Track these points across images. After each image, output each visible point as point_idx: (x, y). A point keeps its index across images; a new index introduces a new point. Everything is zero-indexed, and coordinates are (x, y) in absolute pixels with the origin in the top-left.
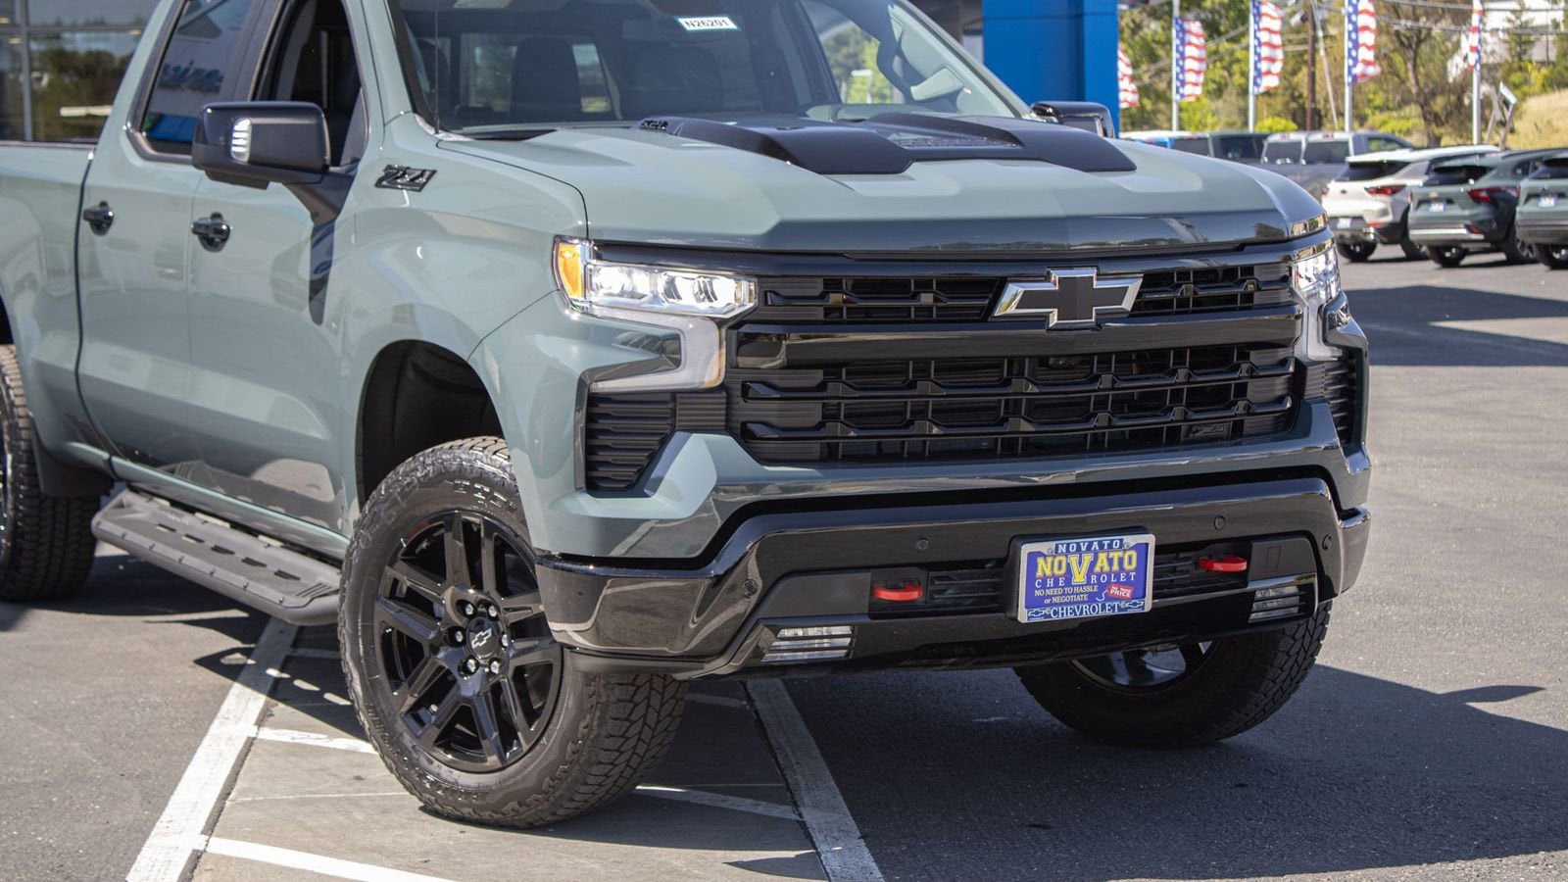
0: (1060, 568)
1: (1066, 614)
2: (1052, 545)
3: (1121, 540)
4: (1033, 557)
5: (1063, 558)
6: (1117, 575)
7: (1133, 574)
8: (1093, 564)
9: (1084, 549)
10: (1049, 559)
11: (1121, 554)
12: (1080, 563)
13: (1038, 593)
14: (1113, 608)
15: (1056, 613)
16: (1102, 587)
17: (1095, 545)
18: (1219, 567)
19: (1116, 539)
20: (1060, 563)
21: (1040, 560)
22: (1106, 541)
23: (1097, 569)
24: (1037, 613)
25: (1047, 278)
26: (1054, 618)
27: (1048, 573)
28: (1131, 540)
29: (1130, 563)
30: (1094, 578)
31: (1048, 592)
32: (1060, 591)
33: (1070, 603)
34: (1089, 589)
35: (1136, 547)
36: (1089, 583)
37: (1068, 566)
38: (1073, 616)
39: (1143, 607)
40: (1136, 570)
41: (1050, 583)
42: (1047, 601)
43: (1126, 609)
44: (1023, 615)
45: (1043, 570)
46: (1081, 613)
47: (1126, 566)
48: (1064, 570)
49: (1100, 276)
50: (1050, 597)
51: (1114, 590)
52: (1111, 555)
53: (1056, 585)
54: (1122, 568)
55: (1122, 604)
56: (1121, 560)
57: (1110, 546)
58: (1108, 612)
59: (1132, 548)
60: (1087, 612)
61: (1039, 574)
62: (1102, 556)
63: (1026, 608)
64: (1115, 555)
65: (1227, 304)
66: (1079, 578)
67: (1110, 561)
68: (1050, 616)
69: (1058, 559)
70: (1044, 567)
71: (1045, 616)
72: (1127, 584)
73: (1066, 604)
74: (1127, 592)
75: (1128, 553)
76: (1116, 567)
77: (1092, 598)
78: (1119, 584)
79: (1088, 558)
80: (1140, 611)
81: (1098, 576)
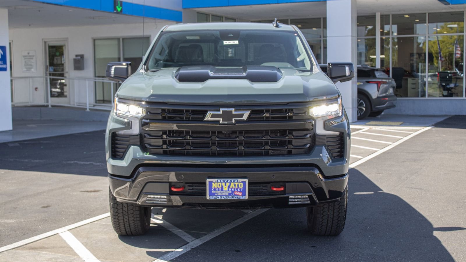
0: (219, 186)
1: (221, 198)
2: (216, 180)
3: (237, 180)
4: (211, 183)
5: (220, 184)
6: (237, 189)
7: (242, 189)
8: (229, 186)
9: (226, 181)
10: (216, 184)
11: (238, 183)
12: (226, 185)
13: (213, 192)
14: (236, 197)
15: (218, 197)
16: (233, 192)
17: (229, 181)
18: (275, 189)
19: (236, 180)
20: (219, 185)
21: (213, 184)
22: (232, 180)
23: (231, 187)
24: (212, 197)
25: (219, 111)
26: (218, 199)
27: (216, 187)
28: (240, 180)
29: (241, 186)
30: (230, 189)
31: (216, 192)
32: (220, 192)
33: (223, 195)
34: (229, 192)
35: (242, 182)
36: (228, 190)
37: (222, 186)
38: (223, 199)
39: (245, 198)
40: (243, 188)
41: (216, 189)
42: (216, 194)
43: (240, 198)
44: (208, 197)
45: (214, 186)
46: (226, 198)
47: (240, 186)
48: (221, 186)
49: (235, 111)
50: (217, 193)
51: (236, 193)
52: (235, 183)
53: (219, 190)
54: (238, 187)
55: (239, 197)
56: (238, 185)
57: (234, 181)
58: (234, 198)
59: (241, 182)
60: (228, 198)
61: (213, 187)
62: (232, 184)
63: (209, 195)
64: (236, 184)
65: (284, 119)
66: (225, 189)
67: (235, 185)
68: (216, 198)
69: (218, 184)
70: (214, 185)
71: (215, 198)
72: (240, 191)
73: (222, 195)
74: (241, 194)
75: (240, 184)
76: (236, 187)
77: (230, 194)
78: (238, 191)
79: (228, 184)
80: (244, 199)
81: (231, 189)
